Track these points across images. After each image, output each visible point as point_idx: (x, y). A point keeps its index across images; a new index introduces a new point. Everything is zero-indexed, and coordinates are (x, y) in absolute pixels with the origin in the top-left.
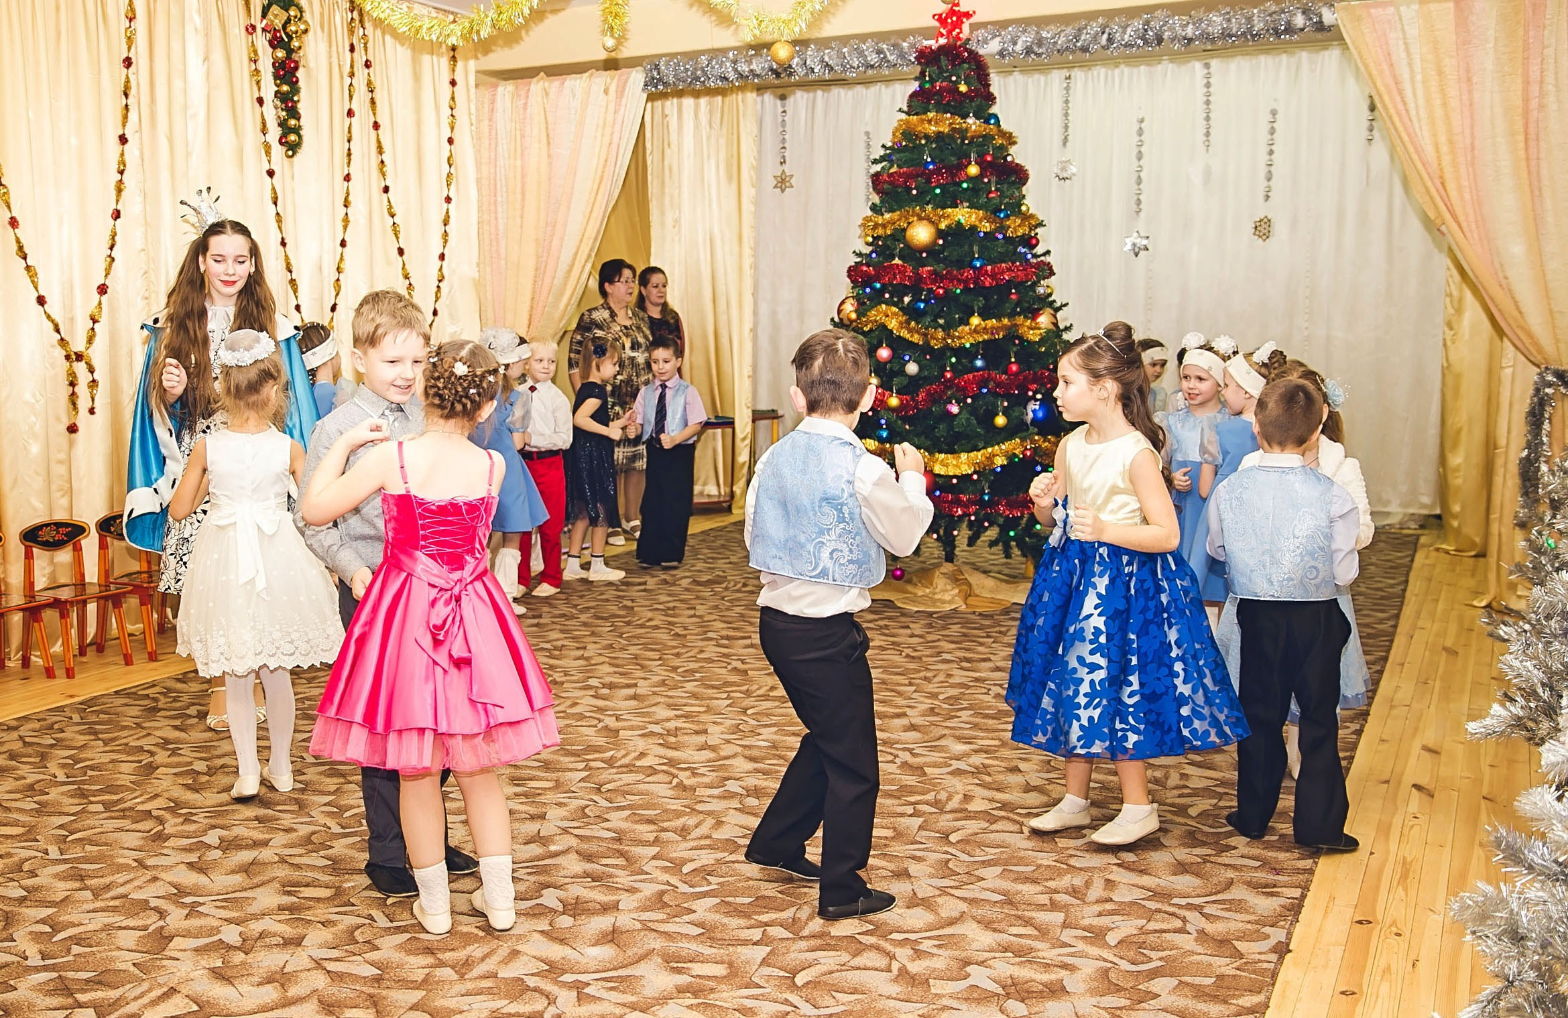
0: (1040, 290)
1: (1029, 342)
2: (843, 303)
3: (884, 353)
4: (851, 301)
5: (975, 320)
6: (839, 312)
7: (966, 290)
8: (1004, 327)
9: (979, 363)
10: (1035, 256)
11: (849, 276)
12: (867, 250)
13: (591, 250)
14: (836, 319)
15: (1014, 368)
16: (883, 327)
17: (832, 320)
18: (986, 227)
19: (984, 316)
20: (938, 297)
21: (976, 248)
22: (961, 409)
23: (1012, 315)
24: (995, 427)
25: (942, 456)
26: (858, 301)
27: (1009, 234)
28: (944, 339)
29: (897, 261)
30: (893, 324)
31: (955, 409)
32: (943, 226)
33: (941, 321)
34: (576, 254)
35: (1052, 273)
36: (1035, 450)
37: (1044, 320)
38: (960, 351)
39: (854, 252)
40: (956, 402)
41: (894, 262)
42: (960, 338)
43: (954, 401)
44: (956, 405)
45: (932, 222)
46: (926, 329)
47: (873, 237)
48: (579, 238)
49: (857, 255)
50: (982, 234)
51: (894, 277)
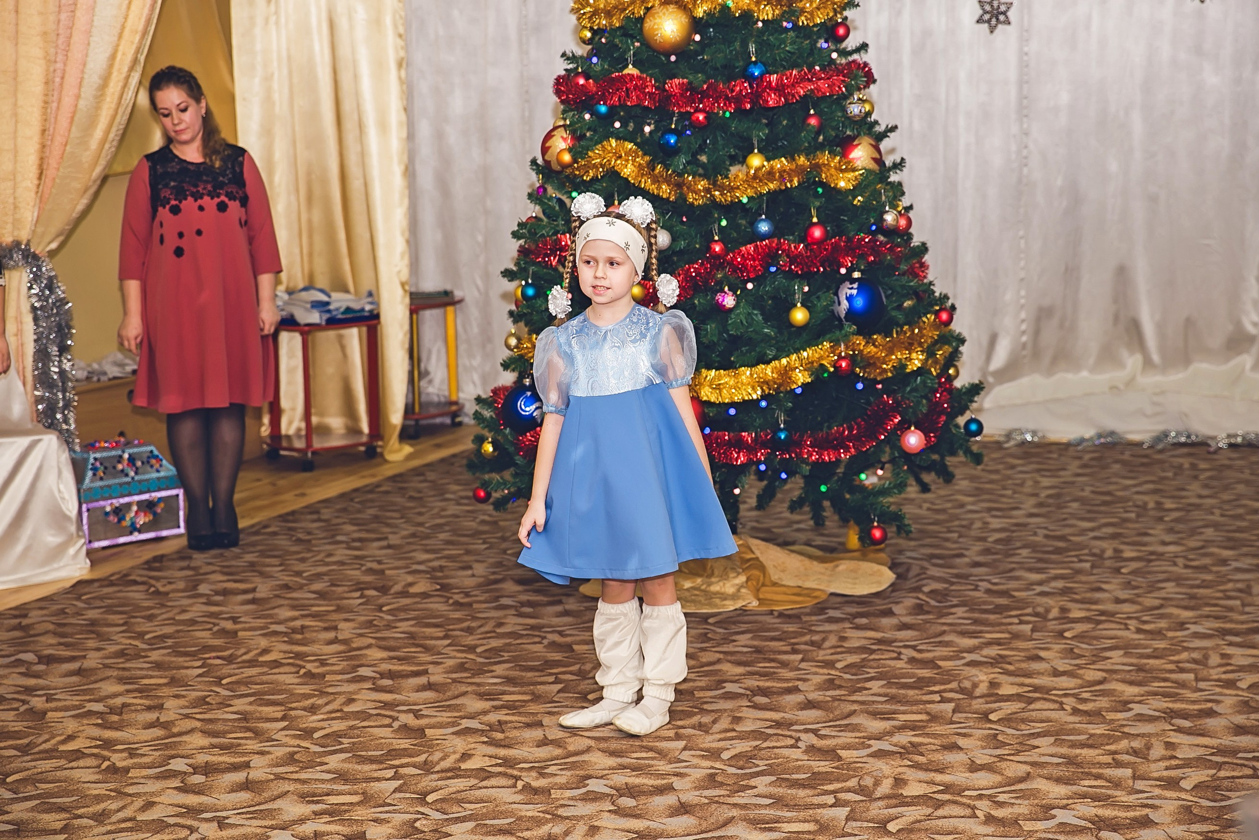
0: (855, 109)
1: (837, 191)
2: (549, 136)
4: (561, 132)
5: (756, 161)
6: (545, 150)
7: (740, 112)
8: (800, 170)
9: (764, 227)
10: (844, 53)
11: (558, 93)
12: (581, 51)
13: (138, 51)
14: (540, 161)
15: (817, 233)
16: (613, 174)
17: (534, 162)
18: (767, 12)
19: (770, 152)
20: (696, 126)
21: (752, 48)
22: (738, 299)
23: (812, 150)
24: (790, 325)
25: (713, 372)
26: (573, 133)
27: (802, 20)
28: (707, 191)
29: (631, 70)
30: (628, 170)
31: (729, 301)
32: (700, 12)
33: (704, 158)
34: (113, 57)
35: (870, 79)
36: (852, 360)
37: (861, 155)
38: (733, 209)
39: (564, 55)
40: (729, 290)
41: (626, 72)
42: (732, 189)
43: (726, 288)
44: (731, 293)
45: (684, 8)
46: (680, 175)
47: (591, 29)
48: (116, 31)
49: (568, 59)
50: (760, 24)
51: (628, 95)
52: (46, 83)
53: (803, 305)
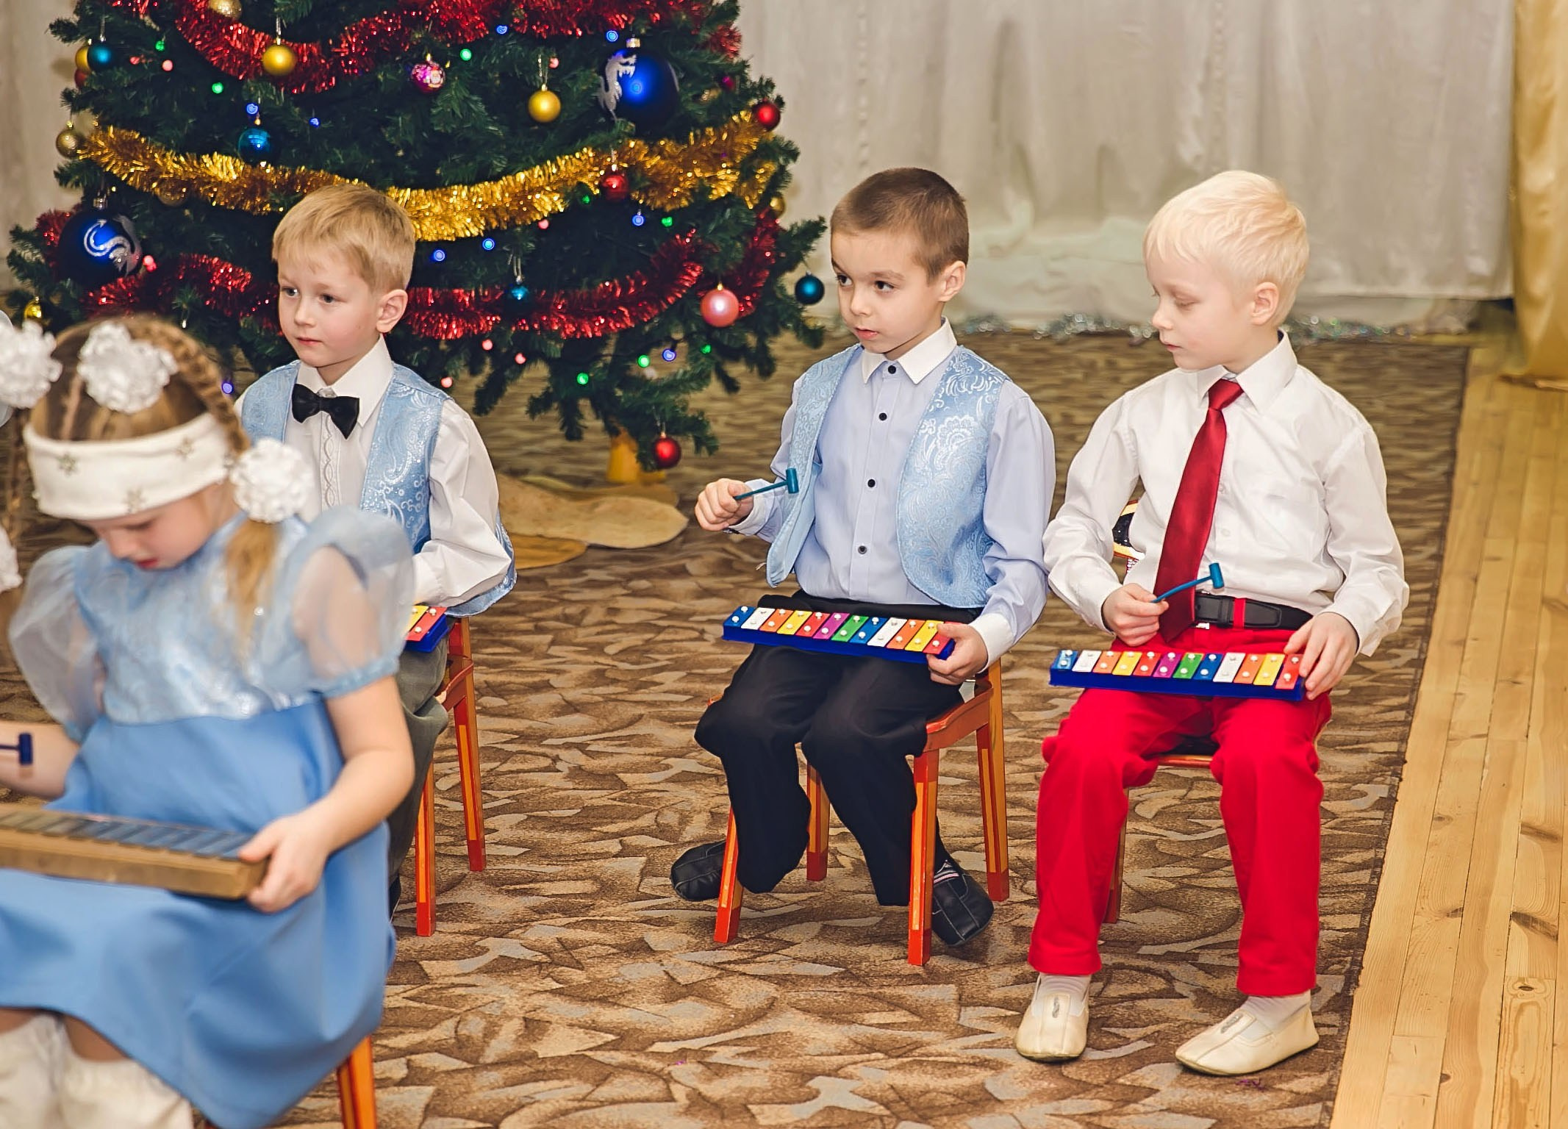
24: (531, 119)
25: (408, 192)
31: (434, 78)
36: (628, 177)
40: (433, 59)
43: (429, 58)
44: (436, 65)
53: (550, 89)
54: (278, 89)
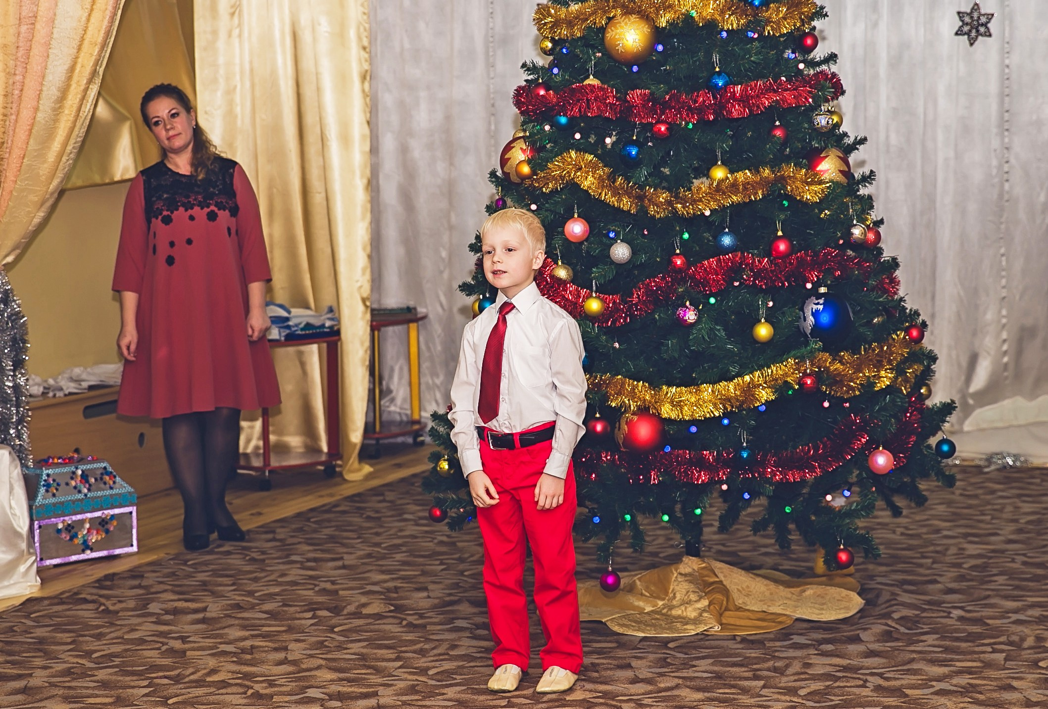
0: (822, 121)
1: (805, 204)
2: (508, 148)
3: (576, 228)
4: (521, 144)
5: (719, 173)
6: (504, 161)
7: (703, 124)
8: (764, 183)
9: (727, 241)
10: (812, 64)
11: (518, 104)
12: (541, 61)
13: (97, 63)
14: (499, 173)
15: (782, 247)
16: (573, 187)
17: (493, 174)
18: (732, 22)
19: (733, 164)
20: (658, 138)
21: (716, 58)
22: (700, 314)
23: (776, 163)
24: (754, 341)
25: (674, 389)
26: (532, 144)
27: (768, 31)
28: (669, 203)
29: (592, 81)
30: (588, 182)
31: (691, 316)
32: (663, 22)
33: (667, 171)
34: (72, 69)
35: (839, 91)
36: (818, 377)
37: (829, 167)
38: (695, 222)
39: (524, 65)
40: (691, 304)
41: (587, 82)
42: (694, 202)
43: (688, 303)
44: (693, 308)
45: (645, 17)
46: (641, 187)
47: (553, 40)
48: (75, 44)
49: (528, 70)
50: (724, 34)
51: (588, 107)
52: (6, 96)
53: (766, 321)
54: (593, 325)
